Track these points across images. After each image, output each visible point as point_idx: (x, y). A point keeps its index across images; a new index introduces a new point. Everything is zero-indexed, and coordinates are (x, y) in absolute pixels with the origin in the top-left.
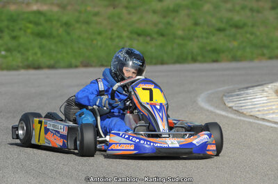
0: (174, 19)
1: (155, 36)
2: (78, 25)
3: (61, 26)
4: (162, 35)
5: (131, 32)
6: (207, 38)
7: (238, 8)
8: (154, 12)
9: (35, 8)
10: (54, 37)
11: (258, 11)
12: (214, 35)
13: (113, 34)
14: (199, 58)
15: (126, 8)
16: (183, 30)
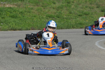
0: (61, 11)
1: (56, 18)
2: (26, 13)
3: (20, 13)
4: (59, 17)
5: (47, 16)
6: (75, 19)
7: (84, 7)
8: (53, 8)
9: (7, 6)
10: (18, 18)
11: (92, 9)
12: (78, 18)
13: (40, 17)
14: (75, 27)
15: (43, 6)
16: (66, 15)
